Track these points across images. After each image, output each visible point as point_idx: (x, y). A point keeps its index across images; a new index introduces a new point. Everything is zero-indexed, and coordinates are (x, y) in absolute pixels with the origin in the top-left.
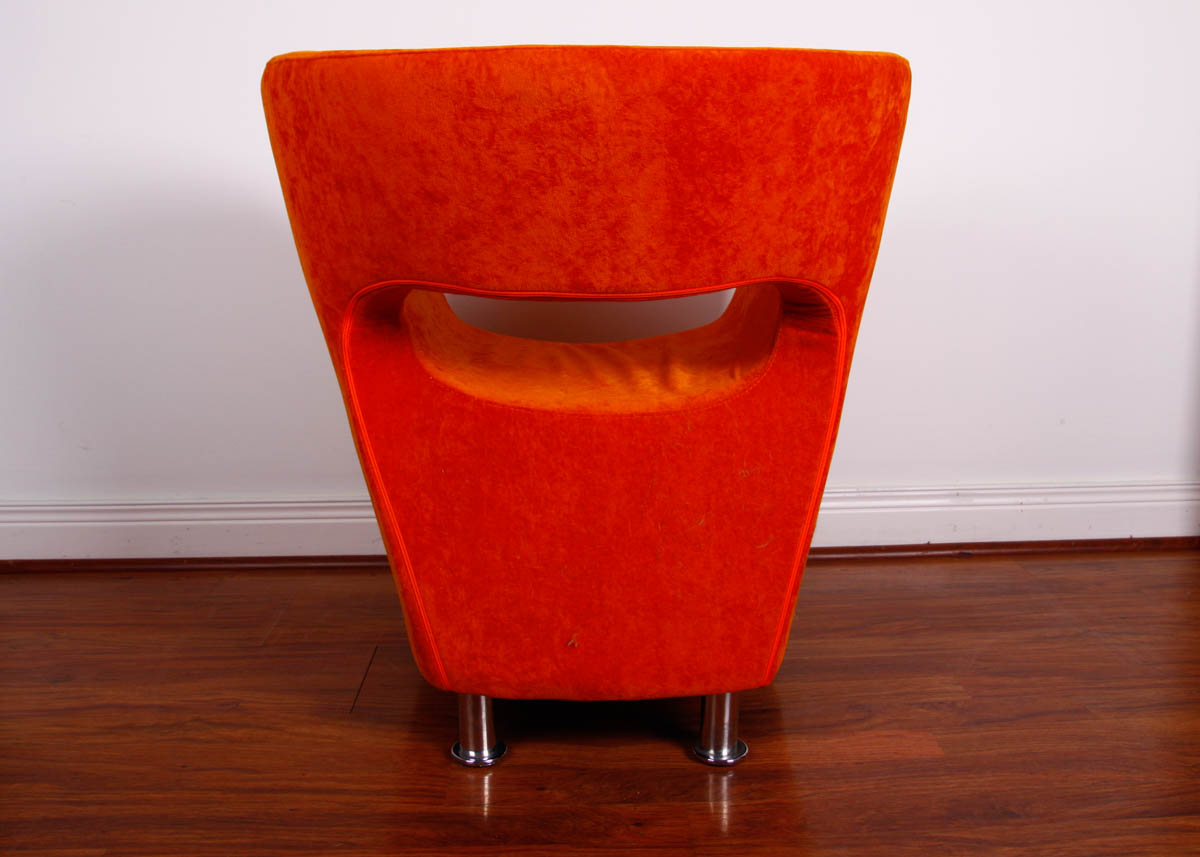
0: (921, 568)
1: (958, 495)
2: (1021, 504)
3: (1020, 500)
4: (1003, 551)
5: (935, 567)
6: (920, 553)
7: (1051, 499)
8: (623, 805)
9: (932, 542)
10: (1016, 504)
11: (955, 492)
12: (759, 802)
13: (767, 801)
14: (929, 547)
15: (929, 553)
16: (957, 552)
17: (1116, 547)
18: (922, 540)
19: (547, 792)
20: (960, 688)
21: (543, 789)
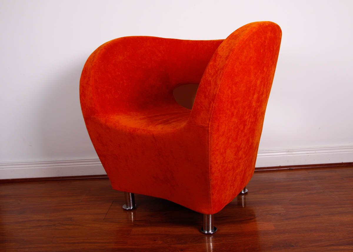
0: (278, 173)
1: (288, 151)
2: (308, 153)
3: (307, 152)
4: (303, 168)
5: (282, 173)
6: (277, 169)
7: (317, 152)
8: (178, 245)
9: (281, 166)
10: (306, 153)
12: (218, 243)
13: (220, 243)
14: (280, 167)
15: (280, 169)
16: (289, 168)
17: (337, 166)
18: (278, 165)
19: (157, 241)
20: (283, 209)
21: (155, 241)
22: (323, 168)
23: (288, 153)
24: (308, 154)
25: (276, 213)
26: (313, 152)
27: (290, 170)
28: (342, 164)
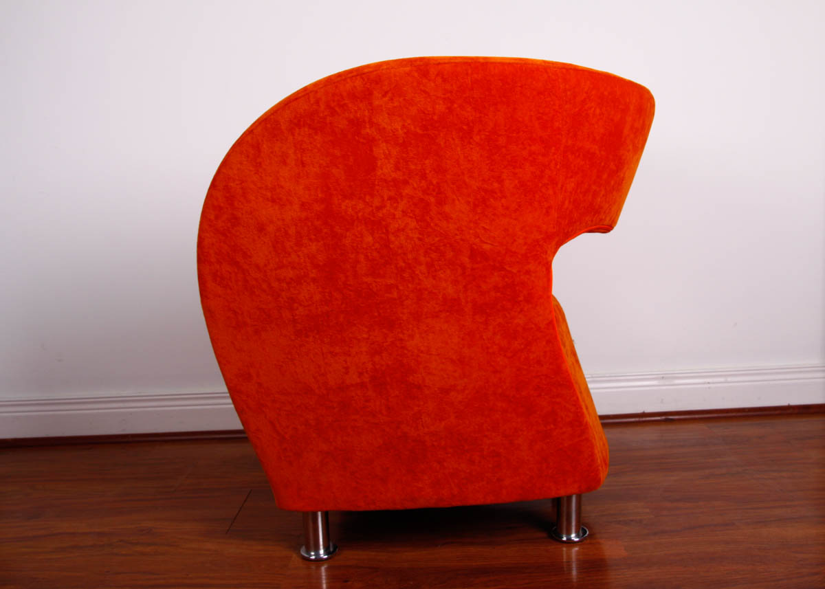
0: (638, 429)
1: (663, 378)
2: (709, 383)
3: (707, 380)
4: (697, 416)
5: (648, 429)
6: (637, 419)
7: (729, 379)
9: (647, 411)
10: (704, 383)
11: (662, 376)
14: (644, 415)
15: (644, 419)
16: (663, 418)
17: (777, 412)
18: (639, 410)
19: (349, 583)
21: (347, 581)
22: (744, 416)
23: (662, 382)
24: (709, 385)
25: (632, 521)
26: (722, 379)
27: (667, 421)
28: (789, 407)
